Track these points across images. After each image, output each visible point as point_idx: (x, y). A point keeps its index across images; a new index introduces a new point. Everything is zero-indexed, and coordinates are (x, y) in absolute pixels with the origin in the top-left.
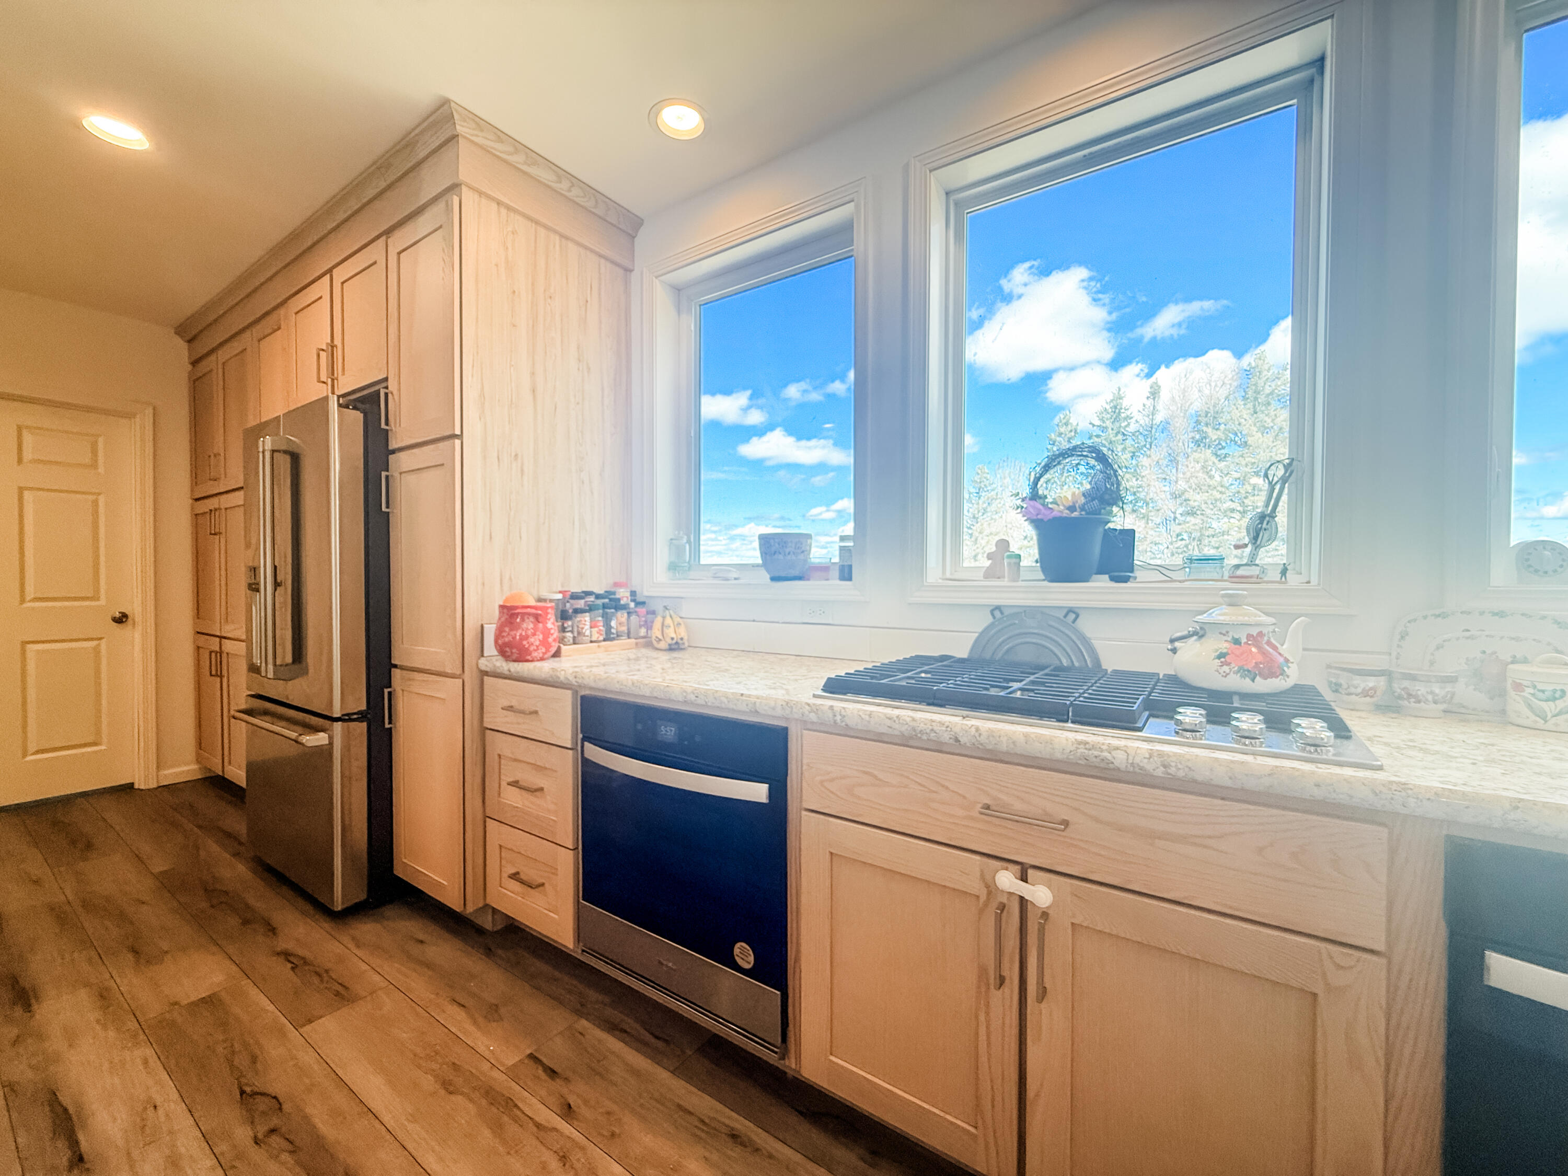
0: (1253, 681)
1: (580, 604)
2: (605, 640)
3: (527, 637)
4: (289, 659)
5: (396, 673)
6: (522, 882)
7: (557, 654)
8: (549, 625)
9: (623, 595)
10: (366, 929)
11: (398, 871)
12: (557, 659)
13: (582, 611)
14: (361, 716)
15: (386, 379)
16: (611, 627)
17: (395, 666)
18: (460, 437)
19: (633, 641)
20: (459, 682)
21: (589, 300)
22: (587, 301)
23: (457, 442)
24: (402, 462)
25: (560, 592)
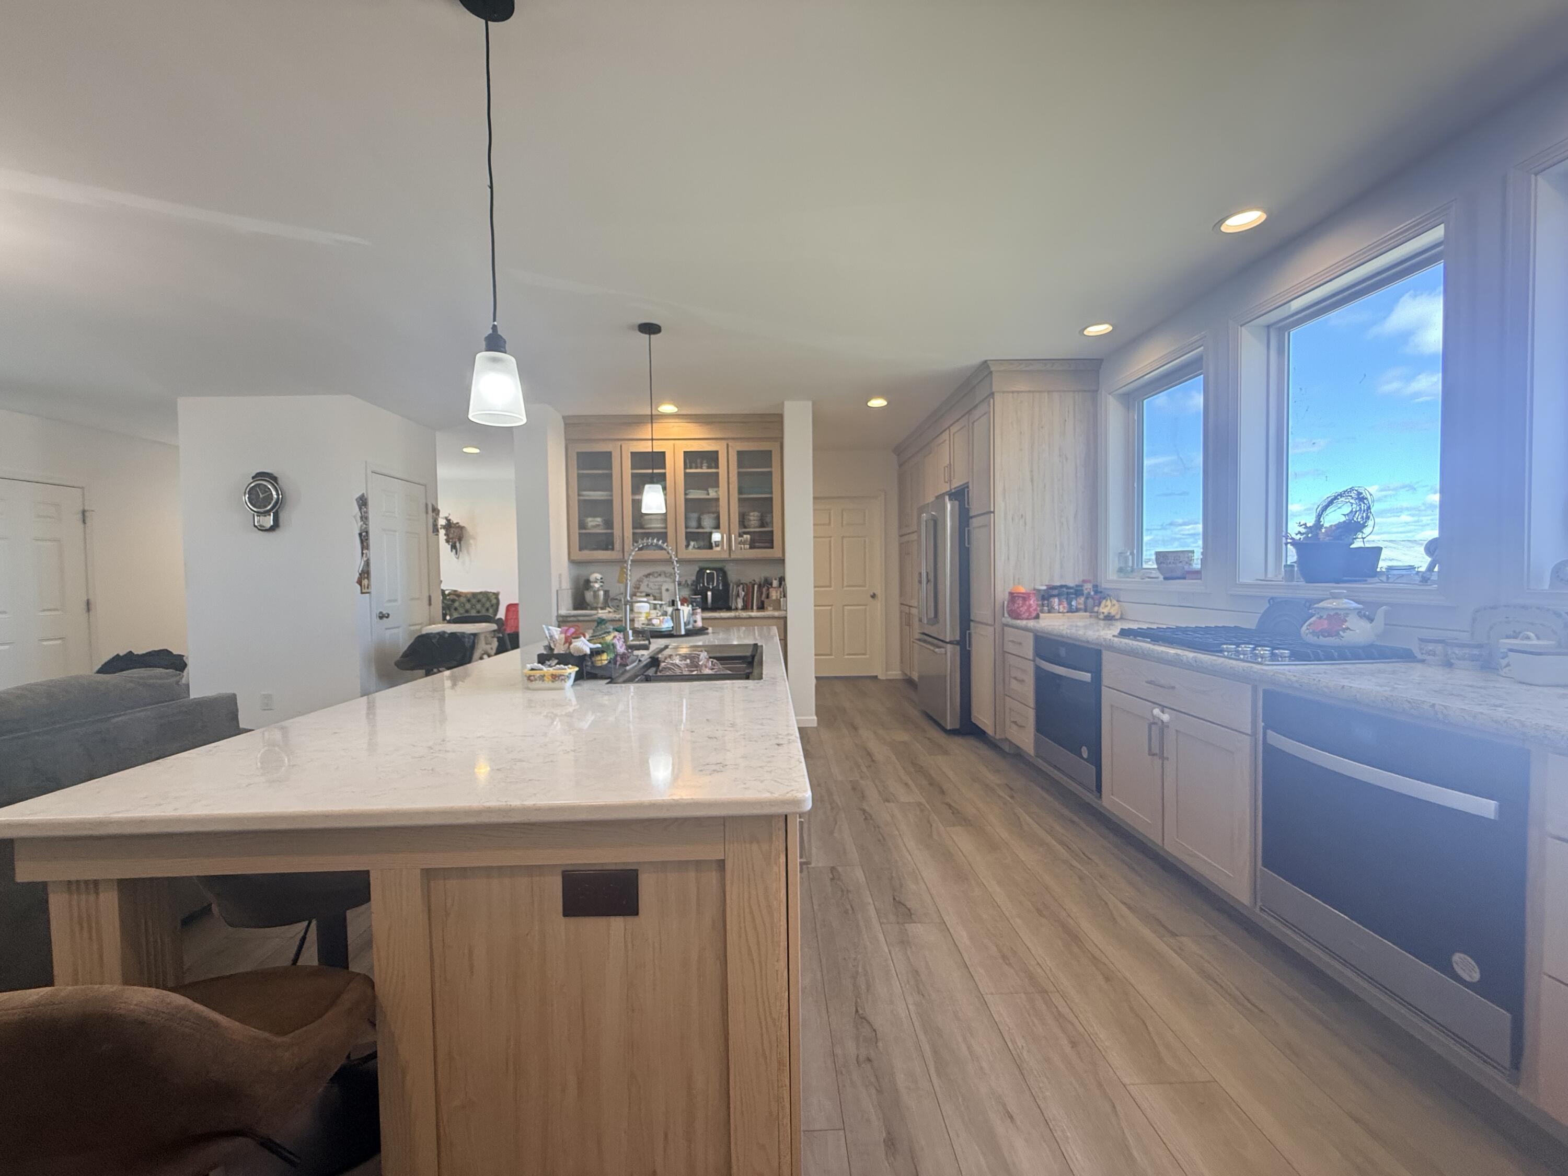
0: (1318, 638)
1: (1056, 592)
2: (1068, 612)
3: (1018, 608)
4: (933, 615)
5: (972, 624)
6: (1017, 725)
7: (1037, 617)
8: (1031, 602)
9: (1088, 587)
10: (959, 740)
11: (973, 720)
12: (1037, 620)
13: (1054, 596)
14: (958, 643)
15: (968, 483)
16: (1072, 605)
17: (972, 621)
18: (994, 512)
19: (1088, 614)
20: (992, 629)
21: (1067, 419)
22: (1065, 421)
23: (992, 515)
24: (975, 522)
25: (1046, 585)
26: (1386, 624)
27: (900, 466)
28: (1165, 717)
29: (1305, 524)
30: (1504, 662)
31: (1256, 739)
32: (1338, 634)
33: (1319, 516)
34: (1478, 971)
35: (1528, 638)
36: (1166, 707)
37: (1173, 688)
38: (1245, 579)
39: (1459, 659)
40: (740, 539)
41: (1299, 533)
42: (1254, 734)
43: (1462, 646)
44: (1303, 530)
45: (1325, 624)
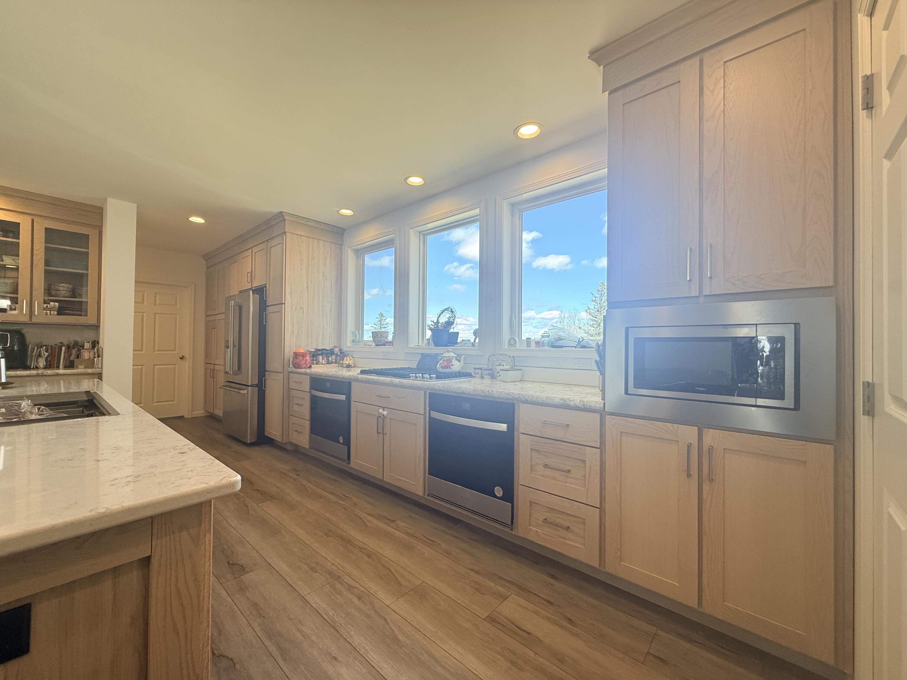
0: (443, 369)
1: (320, 352)
2: (327, 364)
3: (300, 362)
4: (237, 369)
5: (266, 372)
6: (298, 432)
7: (310, 367)
8: (307, 358)
9: (337, 350)
10: (256, 449)
11: (266, 434)
12: (310, 369)
13: (320, 355)
14: (256, 386)
15: (266, 284)
16: (329, 360)
17: (267, 371)
18: (284, 304)
19: (337, 365)
20: (283, 374)
21: (327, 256)
22: (326, 257)
23: (283, 305)
24: (270, 309)
25: (315, 349)
26: (464, 363)
27: (208, 268)
28: (385, 413)
29: (433, 321)
30: (498, 375)
31: (425, 416)
32: (450, 367)
33: (438, 319)
34: (502, 491)
35: (504, 366)
36: (385, 408)
37: (389, 397)
38: (411, 345)
39: (485, 375)
40: (45, 305)
41: (432, 325)
42: (425, 414)
43: (486, 370)
44: (433, 324)
45: (446, 363)
